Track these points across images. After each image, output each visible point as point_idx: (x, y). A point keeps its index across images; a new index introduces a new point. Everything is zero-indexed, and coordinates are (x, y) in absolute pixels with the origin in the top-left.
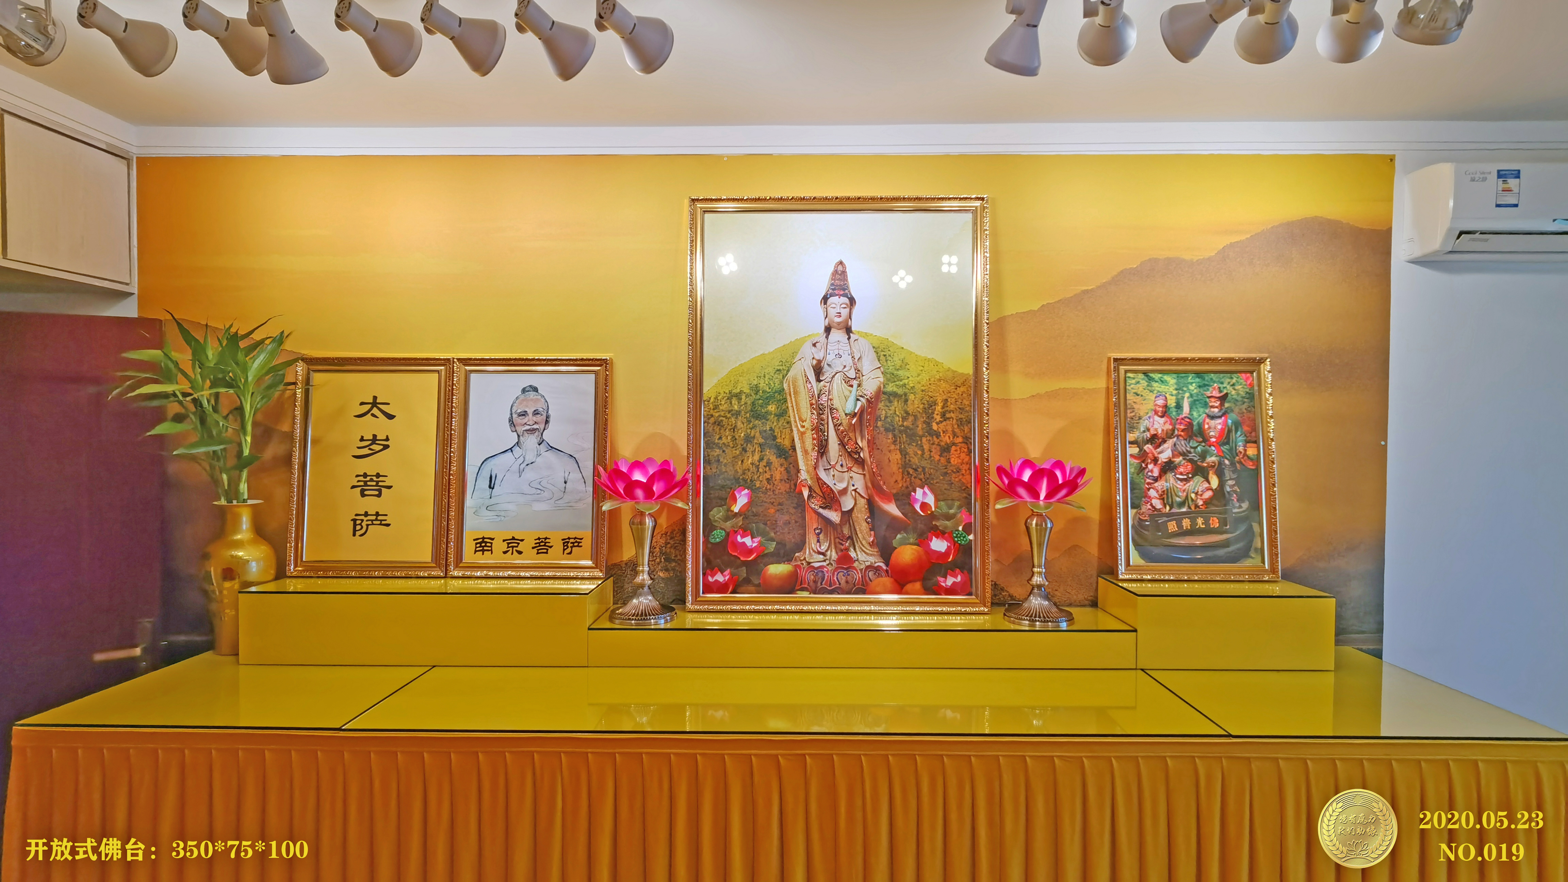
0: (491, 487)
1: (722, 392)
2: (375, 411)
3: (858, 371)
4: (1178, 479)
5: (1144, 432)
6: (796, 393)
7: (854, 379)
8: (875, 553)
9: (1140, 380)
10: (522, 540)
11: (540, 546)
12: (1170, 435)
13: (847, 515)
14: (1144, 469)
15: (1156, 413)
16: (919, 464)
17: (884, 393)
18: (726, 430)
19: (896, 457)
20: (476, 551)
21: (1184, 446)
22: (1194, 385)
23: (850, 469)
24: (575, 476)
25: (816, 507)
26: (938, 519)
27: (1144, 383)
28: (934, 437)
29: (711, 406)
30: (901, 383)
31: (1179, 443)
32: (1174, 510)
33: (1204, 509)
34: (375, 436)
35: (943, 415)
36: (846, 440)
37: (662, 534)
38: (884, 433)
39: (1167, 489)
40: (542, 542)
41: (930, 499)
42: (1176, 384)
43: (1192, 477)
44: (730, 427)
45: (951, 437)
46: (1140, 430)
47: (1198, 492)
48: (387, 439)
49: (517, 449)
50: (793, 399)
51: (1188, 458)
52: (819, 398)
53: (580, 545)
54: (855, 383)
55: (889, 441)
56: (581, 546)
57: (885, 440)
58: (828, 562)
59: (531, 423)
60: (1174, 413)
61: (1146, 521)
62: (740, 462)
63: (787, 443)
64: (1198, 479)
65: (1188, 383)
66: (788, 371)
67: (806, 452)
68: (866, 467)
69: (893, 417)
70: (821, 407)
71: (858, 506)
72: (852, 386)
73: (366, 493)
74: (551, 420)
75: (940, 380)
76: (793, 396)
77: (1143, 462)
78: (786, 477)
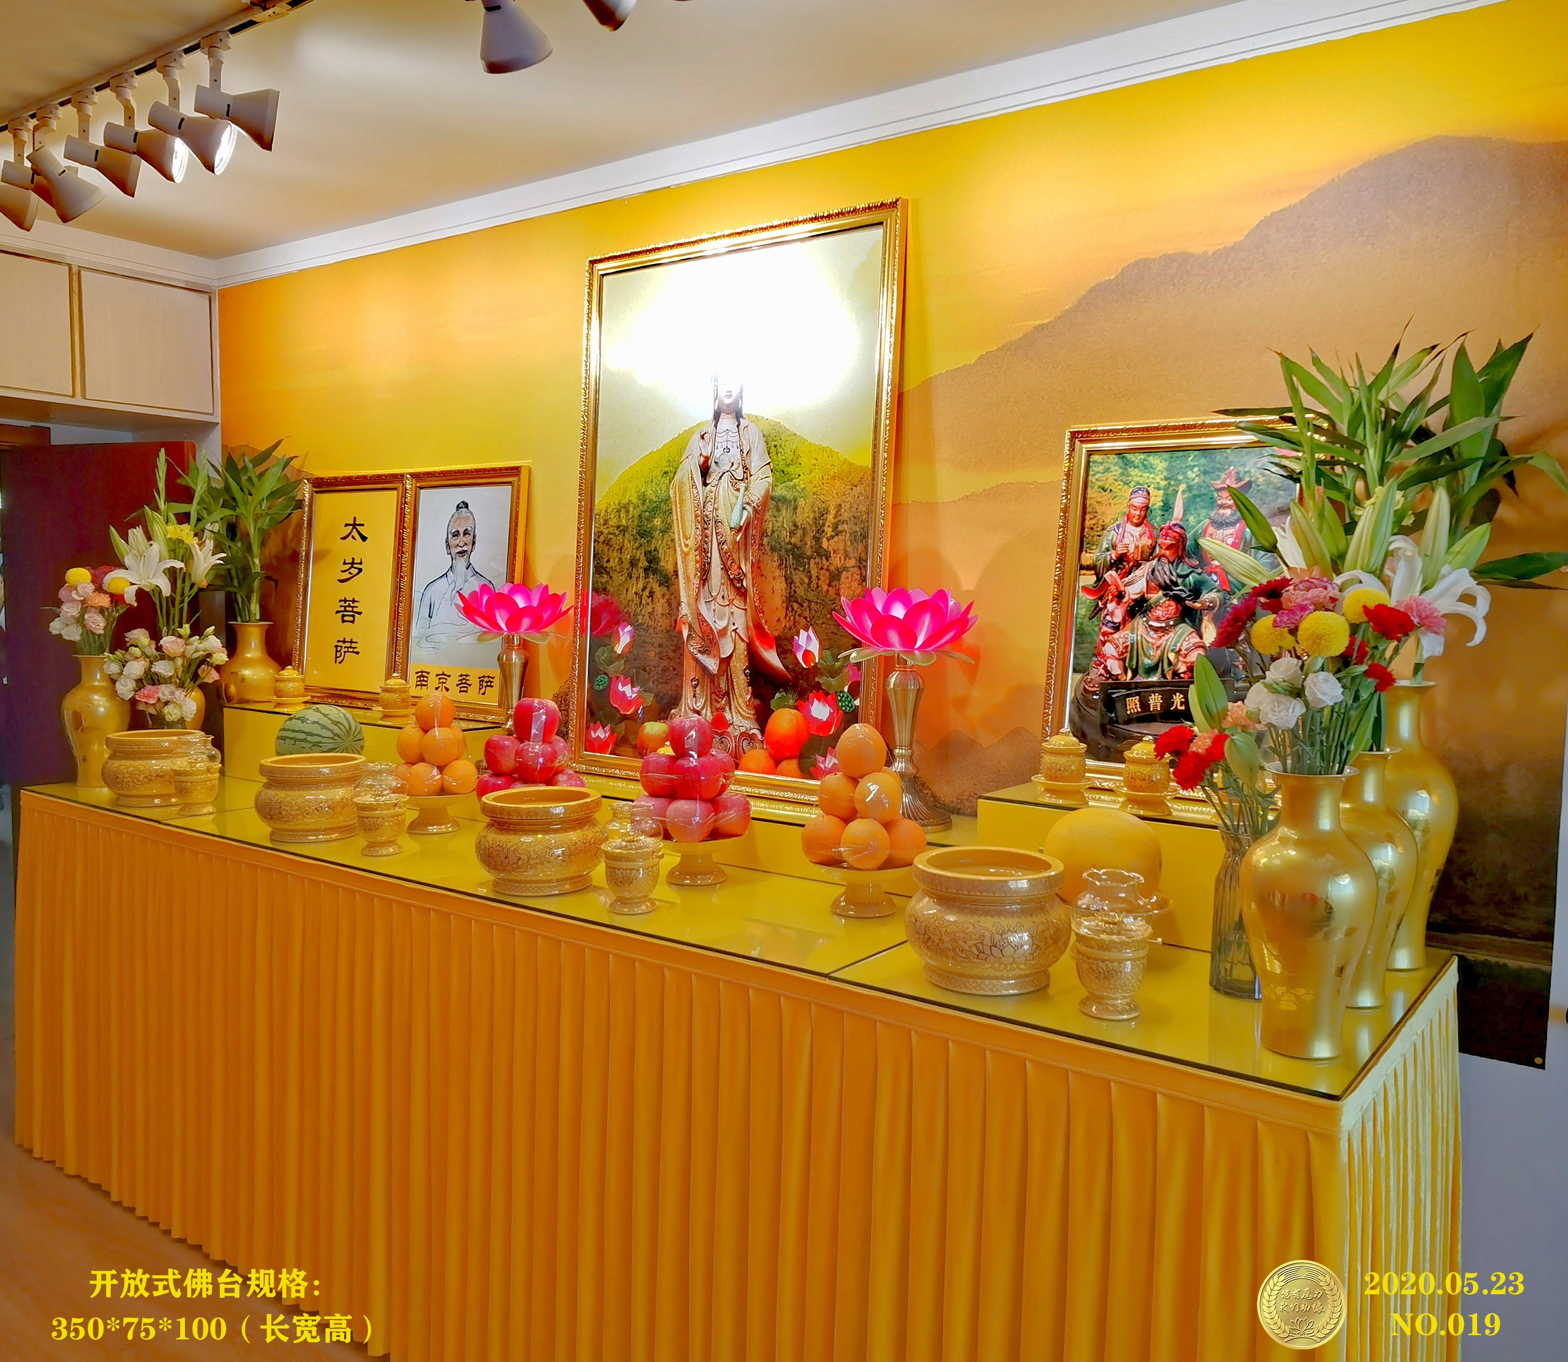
0: (430, 617)
1: (612, 503)
2: (354, 532)
3: (746, 468)
4: (1150, 626)
5: (1107, 550)
6: (682, 501)
7: (742, 480)
8: (752, 716)
9: (1112, 466)
10: (449, 676)
11: (462, 683)
12: (1149, 554)
13: (726, 662)
14: (1101, 609)
15: (1129, 518)
16: (804, 597)
17: (772, 498)
18: (613, 550)
19: (780, 586)
20: (417, 685)
21: (1168, 573)
22: (1196, 469)
23: (731, 601)
25: (695, 652)
26: (822, 675)
27: (1116, 470)
28: (824, 558)
29: (602, 520)
30: (792, 484)
31: (1160, 568)
32: (1138, 679)
33: (1186, 679)
34: (353, 559)
35: (835, 527)
36: (729, 562)
38: (769, 553)
39: (1132, 645)
40: (464, 678)
41: (814, 647)
42: (1167, 469)
43: (1174, 625)
44: (617, 547)
45: (843, 559)
46: (1101, 546)
47: (1180, 650)
48: (361, 562)
49: (450, 573)
50: (678, 510)
51: (1171, 593)
52: (704, 507)
53: (492, 684)
54: (742, 485)
55: (774, 564)
57: (771, 565)
59: (461, 544)
61: (1094, 693)
62: (625, 592)
63: (670, 568)
64: (1185, 628)
65: (1186, 467)
66: (675, 473)
67: (688, 579)
68: (748, 600)
69: (780, 531)
70: (706, 519)
71: (737, 651)
72: (738, 490)
73: (346, 618)
74: (477, 540)
75: (834, 478)
76: (678, 505)
77: (1101, 598)
78: (667, 611)
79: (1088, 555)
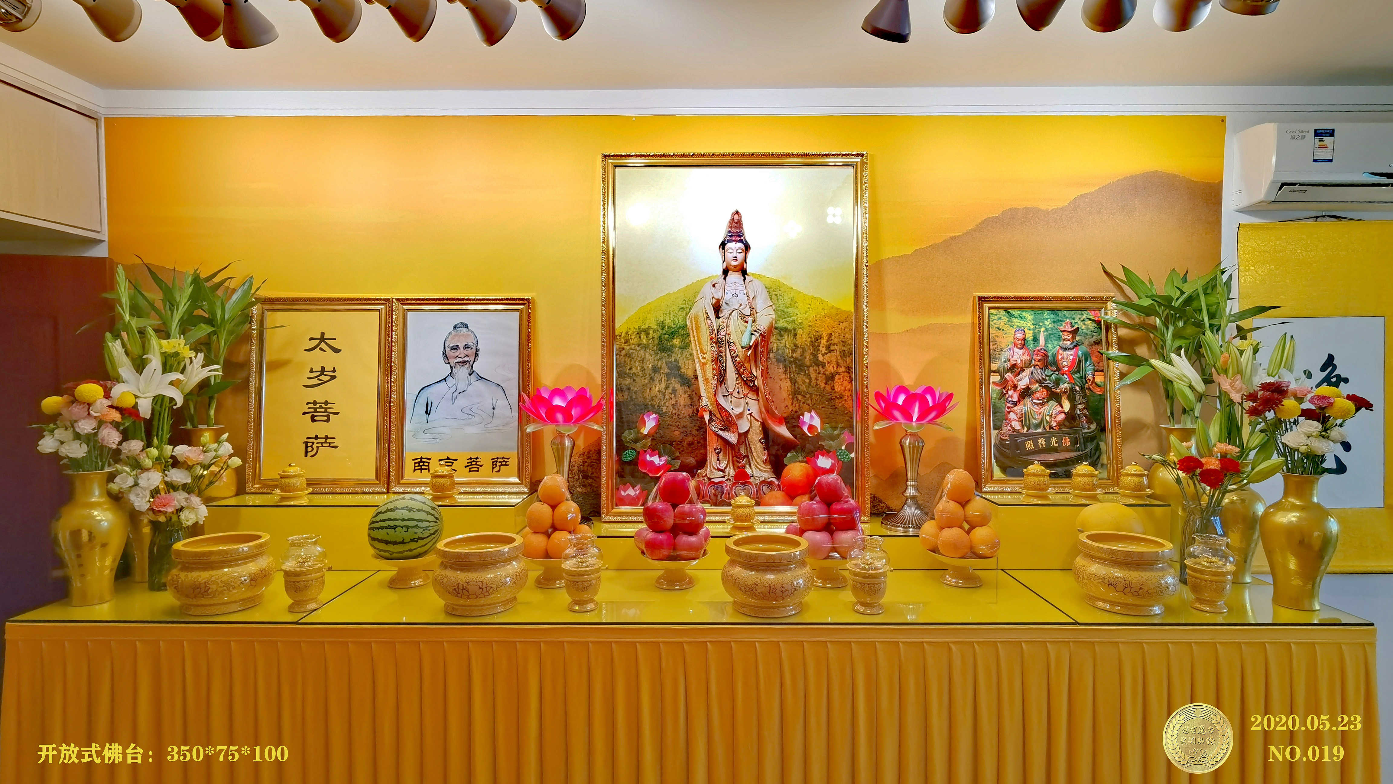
0: (428, 413)
1: (632, 328)
2: (323, 345)
3: (752, 308)
4: (1034, 403)
5: (1005, 362)
6: (698, 329)
7: (749, 316)
8: (769, 470)
9: (1002, 317)
10: (456, 460)
11: (472, 465)
12: (1029, 364)
13: (743, 436)
14: (1005, 394)
15: (1015, 345)
16: (806, 391)
17: (776, 328)
18: (635, 361)
19: (786, 385)
20: (415, 470)
21: (1040, 374)
22: (1049, 320)
23: (745, 396)
24: (502, 403)
25: (716, 430)
26: (824, 440)
27: (1005, 319)
28: (820, 367)
29: (622, 340)
30: (791, 319)
31: (1035, 372)
32: (1031, 431)
33: (1057, 430)
34: (323, 368)
35: (828, 347)
36: (742, 370)
37: (580, 454)
38: (776, 364)
39: (1025, 413)
40: (474, 461)
41: (817, 422)
42: (1033, 320)
43: (1047, 402)
44: (639, 359)
45: (835, 367)
46: (1001, 360)
47: (1052, 415)
48: (334, 371)
49: (450, 379)
50: (695, 334)
51: (1043, 385)
52: (718, 332)
53: (507, 463)
54: (750, 319)
55: (780, 371)
56: (508, 465)
57: (777, 371)
58: (726, 478)
59: (462, 356)
60: (1031, 346)
61: (1007, 440)
62: (648, 390)
63: (690, 373)
64: (1052, 403)
65: (1044, 319)
66: (691, 309)
67: (707, 381)
68: (760, 393)
69: (784, 349)
70: (720, 340)
71: (753, 428)
72: (747, 322)
73: (316, 418)
74: (480, 353)
75: (825, 317)
76: (695, 331)
77: (1004, 388)
78: (689, 403)
79: (994, 364)
